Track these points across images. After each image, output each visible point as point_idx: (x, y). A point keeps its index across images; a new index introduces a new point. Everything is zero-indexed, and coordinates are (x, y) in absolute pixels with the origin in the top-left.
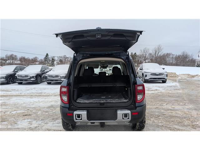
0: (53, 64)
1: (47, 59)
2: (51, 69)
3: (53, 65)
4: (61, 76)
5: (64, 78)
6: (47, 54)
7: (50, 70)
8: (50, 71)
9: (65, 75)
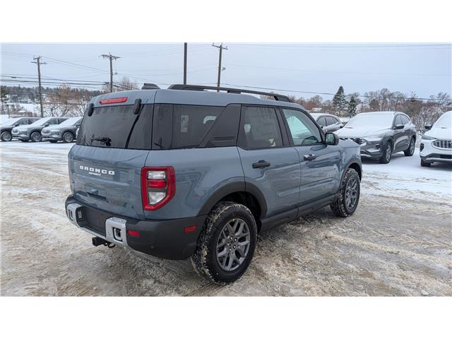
0: (351, 111)
1: (339, 99)
2: (345, 123)
3: (351, 113)
4: (369, 140)
5: (377, 147)
6: (341, 89)
7: (342, 125)
8: (341, 127)
9: (379, 139)
